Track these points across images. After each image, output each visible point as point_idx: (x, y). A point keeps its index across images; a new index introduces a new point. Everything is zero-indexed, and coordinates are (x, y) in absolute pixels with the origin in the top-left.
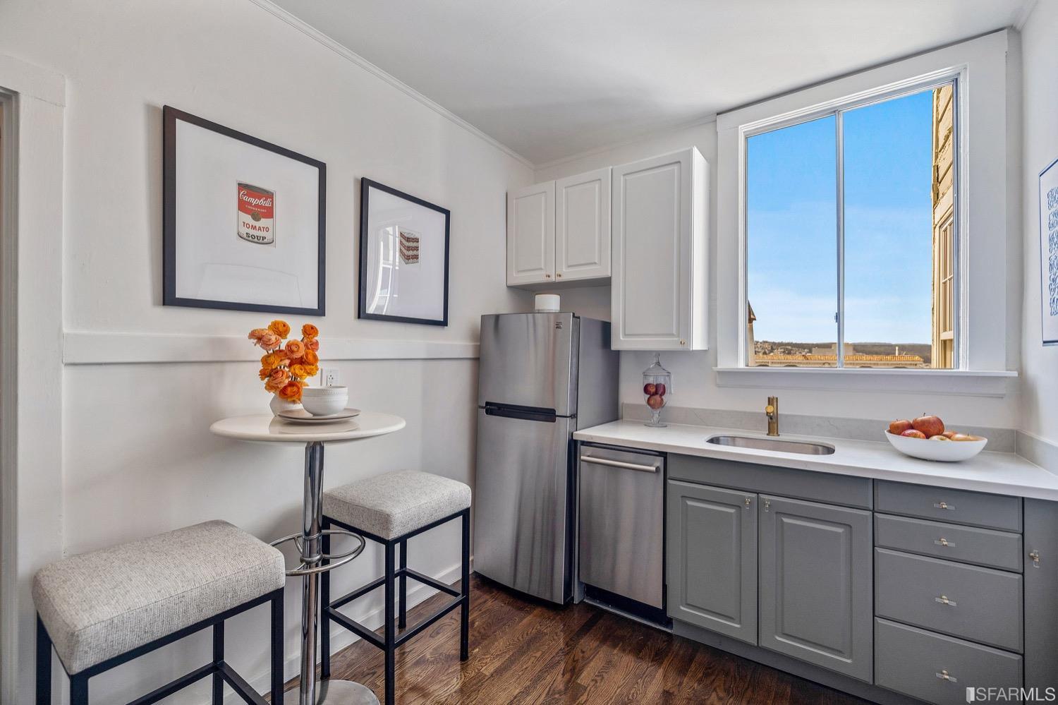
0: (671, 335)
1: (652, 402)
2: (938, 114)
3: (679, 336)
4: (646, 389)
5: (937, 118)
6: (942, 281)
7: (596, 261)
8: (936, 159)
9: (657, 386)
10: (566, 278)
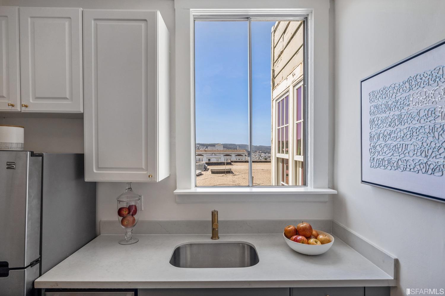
0: (141, 169)
1: (125, 223)
2: (274, 44)
3: (147, 170)
4: (120, 212)
5: (274, 46)
6: (277, 128)
7: (68, 97)
8: (273, 66)
9: (129, 208)
10: (32, 109)
